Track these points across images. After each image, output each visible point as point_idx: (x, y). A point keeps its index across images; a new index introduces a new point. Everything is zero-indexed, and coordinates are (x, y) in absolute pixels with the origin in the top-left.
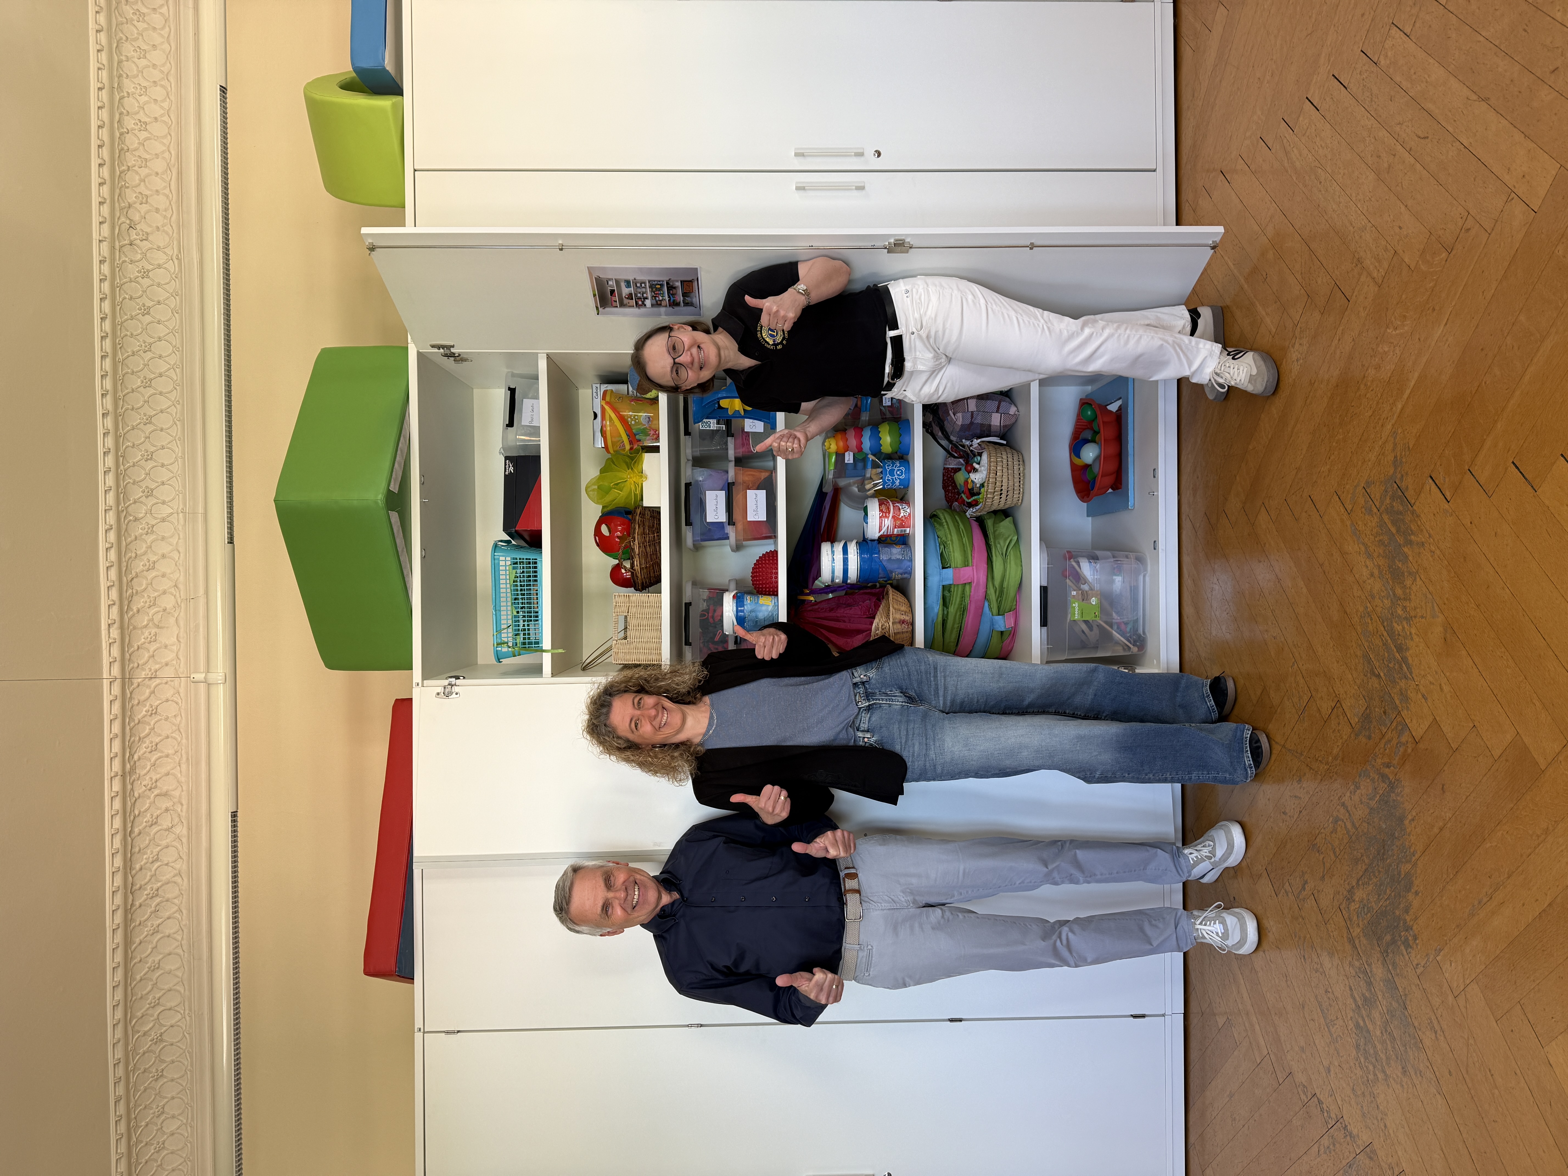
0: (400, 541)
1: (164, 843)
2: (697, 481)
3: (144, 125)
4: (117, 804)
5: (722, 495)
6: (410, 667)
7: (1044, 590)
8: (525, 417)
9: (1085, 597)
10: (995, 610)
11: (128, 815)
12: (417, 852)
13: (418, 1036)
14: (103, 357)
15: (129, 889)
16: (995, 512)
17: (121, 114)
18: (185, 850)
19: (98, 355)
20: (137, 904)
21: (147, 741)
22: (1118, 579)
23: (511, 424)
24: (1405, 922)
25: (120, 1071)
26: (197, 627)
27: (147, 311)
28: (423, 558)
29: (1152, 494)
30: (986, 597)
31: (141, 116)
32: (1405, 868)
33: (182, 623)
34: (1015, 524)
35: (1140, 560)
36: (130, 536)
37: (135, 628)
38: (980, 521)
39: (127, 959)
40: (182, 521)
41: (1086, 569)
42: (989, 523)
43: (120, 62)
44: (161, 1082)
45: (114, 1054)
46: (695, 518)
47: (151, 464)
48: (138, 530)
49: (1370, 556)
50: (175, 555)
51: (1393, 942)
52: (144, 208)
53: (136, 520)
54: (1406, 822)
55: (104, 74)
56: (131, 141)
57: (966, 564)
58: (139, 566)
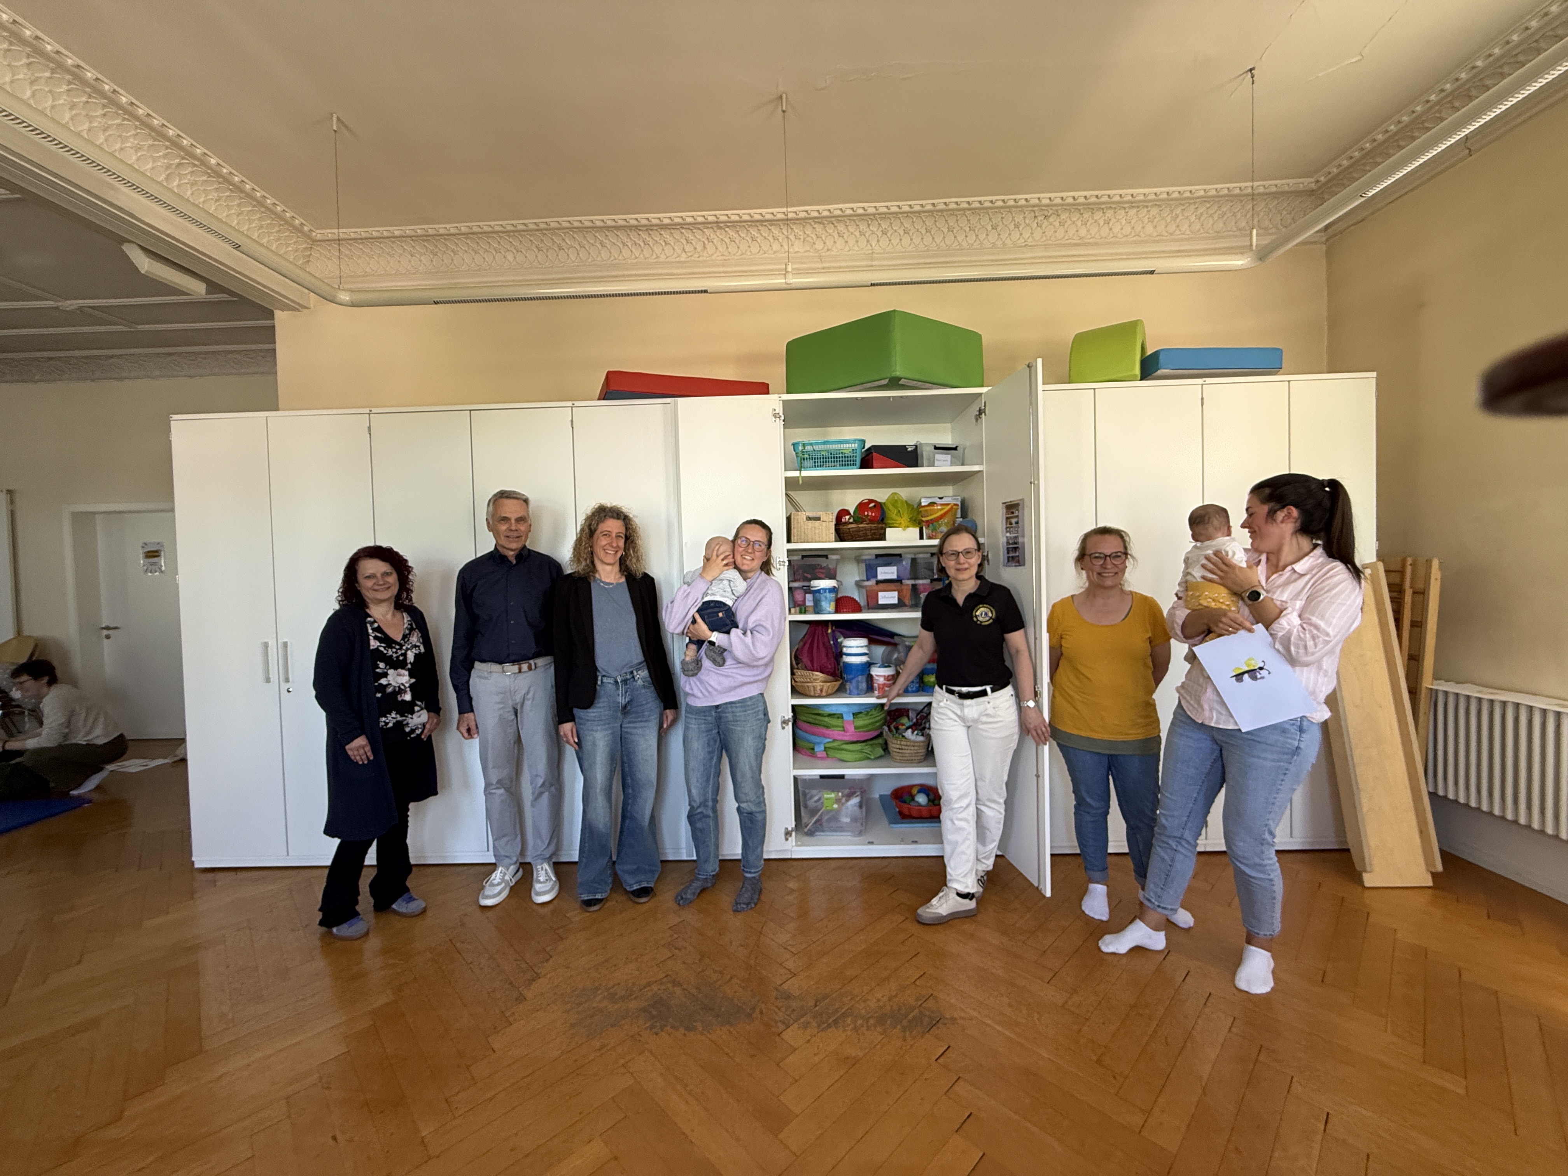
0: (870, 385)
1: (676, 247)
2: (902, 561)
3: (1107, 222)
4: (700, 219)
5: (894, 576)
6: (788, 393)
7: (842, 777)
8: (940, 457)
9: (838, 801)
10: (828, 745)
11: (694, 226)
12: (680, 400)
13: (570, 404)
14: (968, 203)
15: (649, 228)
16: (886, 743)
17: (1115, 208)
18: (674, 260)
19: (970, 199)
20: (640, 233)
21: (737, 236)
22: (848, 820)
23: (936, 448)
24: (666, 1026)
25: (543, 226)
26: (804, 263)
27: (994, 227)
28: (857, 399)
29: (903, 841)
30: (835, 740)
31: (1113, 220)
32: (699, 1025)
33: (806, 254)
34: (881, 757)
35: (860, 833)
36: (860, 221)
37: (804, 226)
38: (880, 735)
39: (608, 228)
40: (867, 252)
41: (855, 801)
42: (880, 741)
43: (1147, 207)
44: (536, 250)
45: (553, 222)
46: (880, 560)
47: (902, 233)
48: (863, 226)
49: (890, 1000)
50: (847, 248)
51: (652, 1017)
52: (1057, 224)
53: (869, 225)
54: (727, 1026)
55: (1141, 198)
56: (1098, 215)
57: (856, 728)
58: (841, 227)
